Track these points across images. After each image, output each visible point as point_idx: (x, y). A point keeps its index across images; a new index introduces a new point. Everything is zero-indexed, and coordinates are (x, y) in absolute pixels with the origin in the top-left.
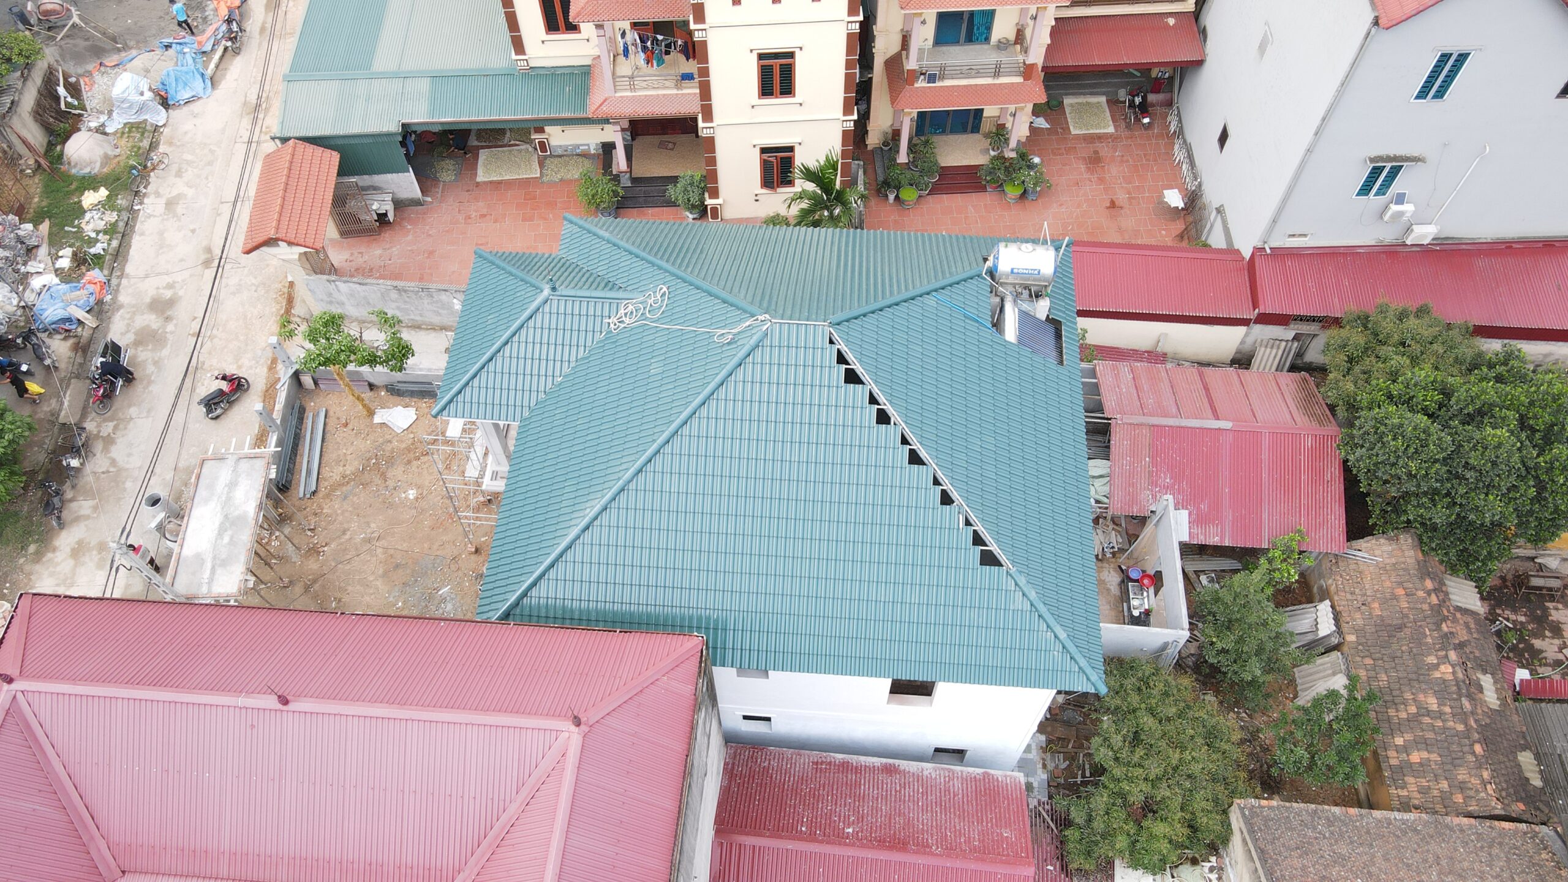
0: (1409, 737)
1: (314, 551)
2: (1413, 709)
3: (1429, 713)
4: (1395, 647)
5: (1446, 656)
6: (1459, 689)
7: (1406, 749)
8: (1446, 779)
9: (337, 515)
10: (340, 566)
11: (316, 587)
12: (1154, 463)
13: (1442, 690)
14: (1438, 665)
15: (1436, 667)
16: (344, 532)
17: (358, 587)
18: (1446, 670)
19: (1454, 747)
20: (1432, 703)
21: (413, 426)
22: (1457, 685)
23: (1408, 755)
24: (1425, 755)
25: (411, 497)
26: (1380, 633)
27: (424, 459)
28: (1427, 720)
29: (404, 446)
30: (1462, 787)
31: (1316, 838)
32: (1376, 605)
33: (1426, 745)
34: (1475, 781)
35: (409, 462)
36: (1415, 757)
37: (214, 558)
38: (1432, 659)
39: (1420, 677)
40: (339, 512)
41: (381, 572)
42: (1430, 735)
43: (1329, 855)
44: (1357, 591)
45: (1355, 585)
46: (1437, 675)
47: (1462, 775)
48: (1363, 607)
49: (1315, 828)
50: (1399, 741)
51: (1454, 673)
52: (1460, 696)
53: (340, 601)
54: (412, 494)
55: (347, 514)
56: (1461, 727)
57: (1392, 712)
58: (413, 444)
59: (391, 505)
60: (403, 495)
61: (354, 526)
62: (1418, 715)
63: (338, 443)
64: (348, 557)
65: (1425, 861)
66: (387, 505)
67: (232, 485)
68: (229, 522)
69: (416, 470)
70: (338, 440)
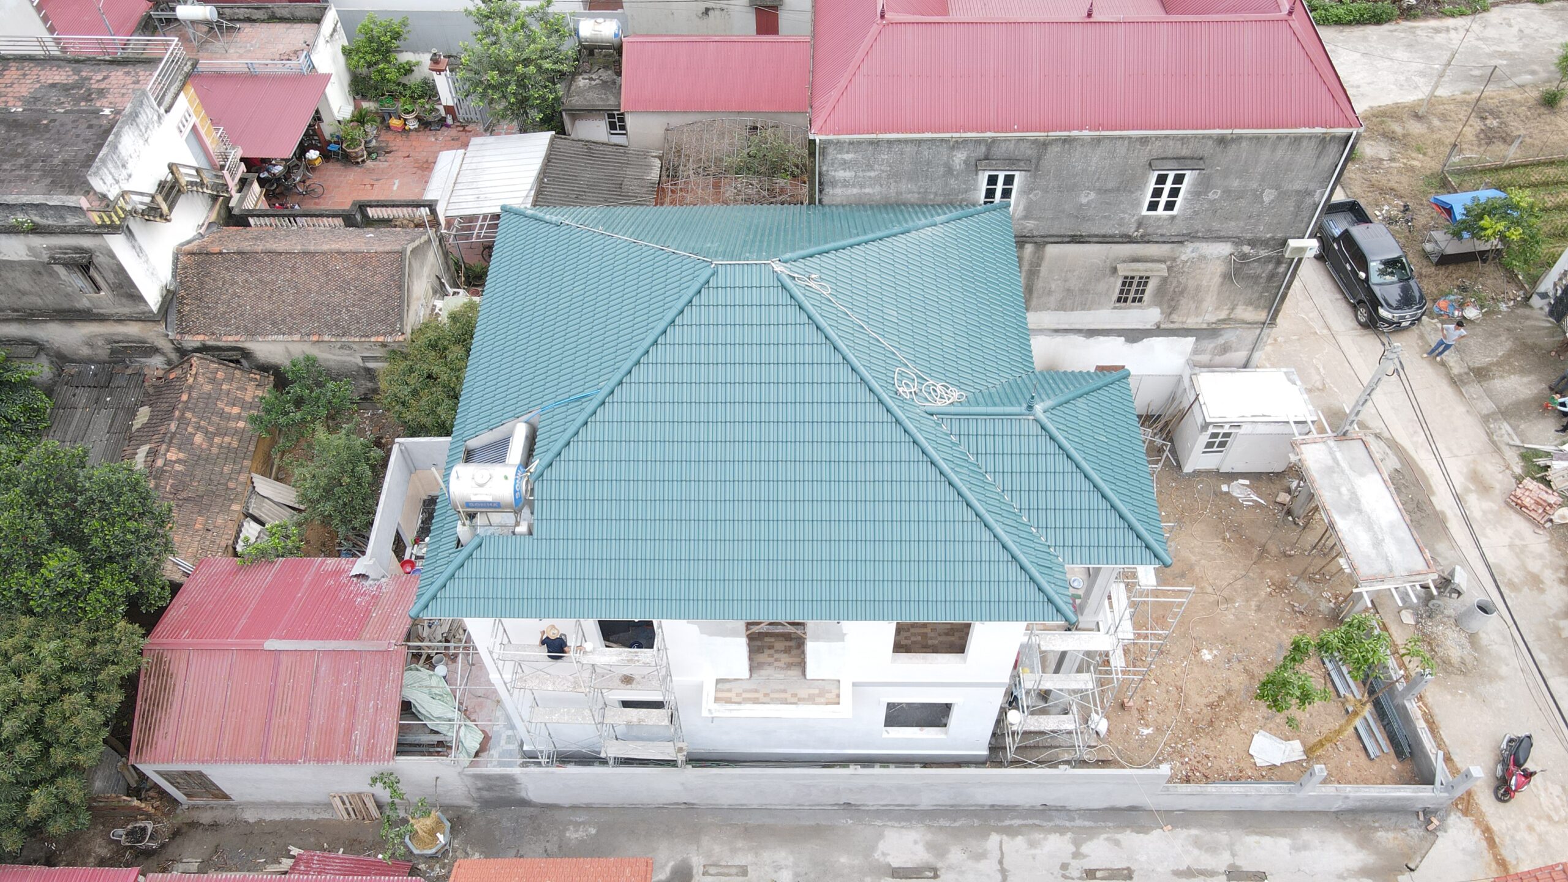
0: (232, 424)
1: (1281, 587)
2: (217, 440)
3: (206, 433)
4: (202, 488)
5: (165, 465)
6: (171, 438)
7: (239, 418)
8: (221, 389)
9: (1278, 627)
10: (1244, 573)
11: (1256, 552)
12: (368, 612)
13: (186, 443)
14: (175, 462)
15: (178, 461)
16: (1259, 609)
17: (1213, 553)
18: (172, 456)
19: (201, 405)
20: (199, 438)
21: (1249, 742)
22: (171, 442)
23: (240, 414)
24: (227, 409)
25: (1205, 651)
26: (209, 503)
27: (1213, 698)
28: (211, 429)
29: (1246, 714)
30: (213, 381)
31: (354, 305)
32: (198, 526)
33: (222, 414)
34: (201, 379)
35: (1229, 693)
36: (236, 410)
37: (1343, 472)
38: (178, 467)
39: (197, 459)
40: (1278, 630)
41: (1197, 569)
42: (215, 419)
43: (350, 290)
44: (207, 543)
45: (206, 548)
46: (181, 456)
47: (208, 388)
48: (210, 528)
49: (351, 316)
50: (241, 424)
51: (168, 451)
52: (174, 433)
53: (1224, 540)
54: (1206, 655)
55: (1267, 628)
56: (188, 415)
57: (235, 444)
58: (1236, 717)
59: (1224, 640)
60: (1215, 652)
61: (1252, 614)
62: (215, 435)
63: (1329, 715)
64: (1239, 582)
65: (280, 293)
66: (1228, 641)
67: (1377, 543)
68: (1354, 505)
69: (1215, 683)
70: (1330, 719)
